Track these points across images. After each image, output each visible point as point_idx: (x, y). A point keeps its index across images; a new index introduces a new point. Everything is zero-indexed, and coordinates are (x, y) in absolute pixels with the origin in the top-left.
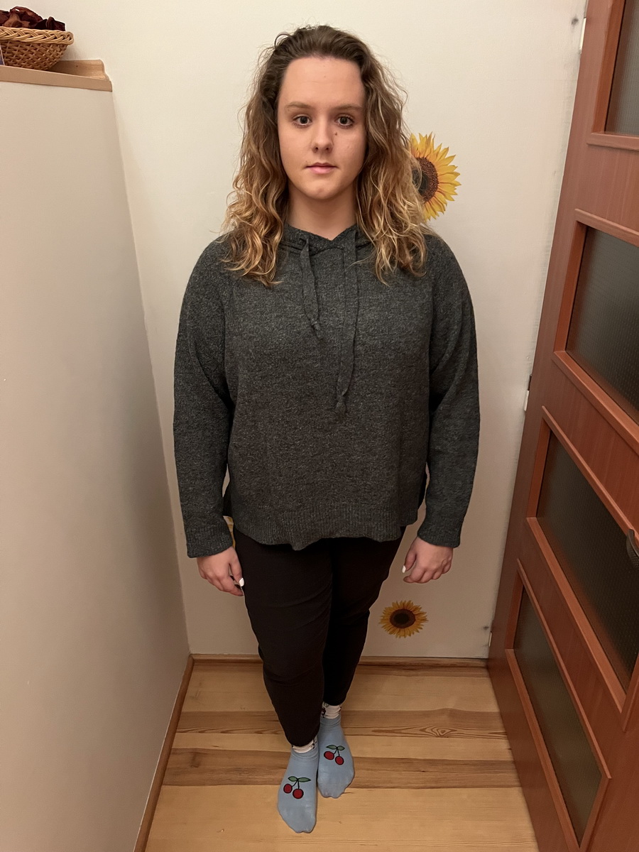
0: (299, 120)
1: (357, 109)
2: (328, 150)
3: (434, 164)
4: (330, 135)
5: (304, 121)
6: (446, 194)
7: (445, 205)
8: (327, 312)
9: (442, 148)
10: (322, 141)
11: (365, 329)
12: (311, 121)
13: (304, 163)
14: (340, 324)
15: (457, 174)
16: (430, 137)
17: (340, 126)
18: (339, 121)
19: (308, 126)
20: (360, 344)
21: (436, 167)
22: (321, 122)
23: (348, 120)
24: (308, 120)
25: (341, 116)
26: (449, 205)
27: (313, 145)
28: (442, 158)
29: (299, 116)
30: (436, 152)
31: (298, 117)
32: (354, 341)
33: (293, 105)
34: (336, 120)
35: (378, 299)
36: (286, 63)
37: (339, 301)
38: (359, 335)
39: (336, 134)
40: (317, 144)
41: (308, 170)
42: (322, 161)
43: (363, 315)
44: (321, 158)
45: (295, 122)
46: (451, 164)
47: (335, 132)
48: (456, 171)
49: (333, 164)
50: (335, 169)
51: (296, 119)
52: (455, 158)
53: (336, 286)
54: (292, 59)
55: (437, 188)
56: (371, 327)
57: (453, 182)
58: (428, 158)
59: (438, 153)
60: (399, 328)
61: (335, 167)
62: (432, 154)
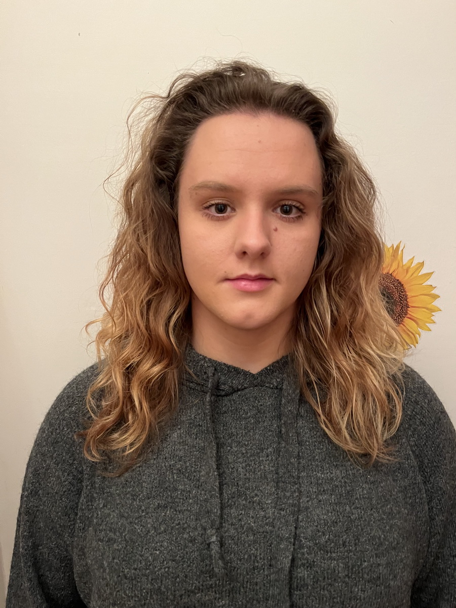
0: (213, 209)
1: (311, 194)
2: (263, 255)
3: (402, 283)
4: (267, 232)
5: (221, 209)
6: (420, 323)
7: (417, 336)
8: (246, 499)
9: (415, 262)
10: (254, 240)
11: (313, 538)
12: (233, 209)
13: (221, 274)
14: (267, 524)
15: (436, 297)
16: (398, 247)
17: (282, 219)
18: (279, 210)
19: (229, 218)
20: (303, 565)
21: (405, 286)
22: (253, 211)
23: (294, 210)
24: (229, 209)
25: (283, 203)
26: (424, 338)
27: (237, 247)
28: (415, 275)
29: (213, 202)
30: (405, 268)
31: (213, 205)
32: (293, 560)
33: (204, 186)
34: (274, 210)
35: (332, 479)
36: (193, 124)
37: (266, 477)
38: (301, 547)
39: (276, 230)
40: (245, 247)
41: (226, 285)
42: (253, 272)
43: (307, 508)
44: (251, 266)
45: (206, 211)
46: (428, 283)
47: (273, 227)
48: (434, 292)
49: (269, 275)
50: (273, 282)
51: (208, 208)
52: (433, 276)
53: (262, 450)
54: (204, 118)
55: (406, 314)
56: (324, 534)
57: (429, 306)
58: (394, 275)
59: (409, 267)
60: (373, 538)
61: (273, 279)
62: (400, 269)
